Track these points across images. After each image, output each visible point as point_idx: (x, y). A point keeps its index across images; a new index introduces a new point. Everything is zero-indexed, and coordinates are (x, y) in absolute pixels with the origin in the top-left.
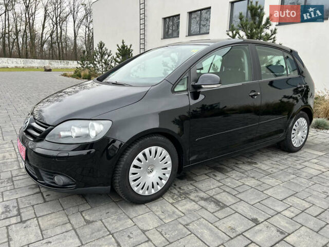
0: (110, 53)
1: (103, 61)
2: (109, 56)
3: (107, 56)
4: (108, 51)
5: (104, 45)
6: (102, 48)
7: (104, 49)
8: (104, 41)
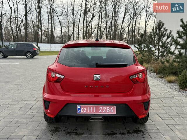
0: (170, 33)
1: (161, 44)
2: (168, 38)
3: (166, 37)
4: (168, 32)
5: (163, 24)
6: (160, 29)
7: (162, 29)
8: (163, 21)
